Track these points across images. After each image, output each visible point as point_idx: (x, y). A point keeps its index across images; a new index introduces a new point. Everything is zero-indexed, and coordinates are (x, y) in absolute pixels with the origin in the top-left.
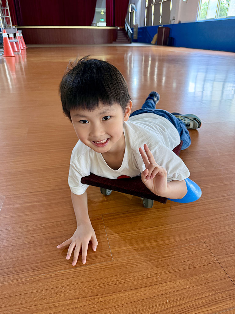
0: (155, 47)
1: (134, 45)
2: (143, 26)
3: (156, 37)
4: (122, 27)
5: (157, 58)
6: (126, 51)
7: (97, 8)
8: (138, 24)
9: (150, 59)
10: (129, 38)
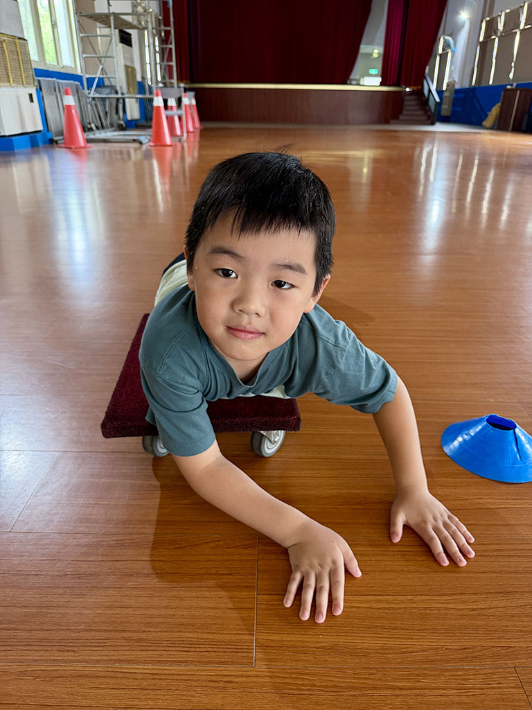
0: (492, 134)
1: (439, 128)
2: (466, 86)
3: (495, 110)
4: (415, 88)
5: (494, 159)
6: (419, 140)
7: (364, 44)
8: (457, 80)
9: (476, 162)
10: (429, 113)
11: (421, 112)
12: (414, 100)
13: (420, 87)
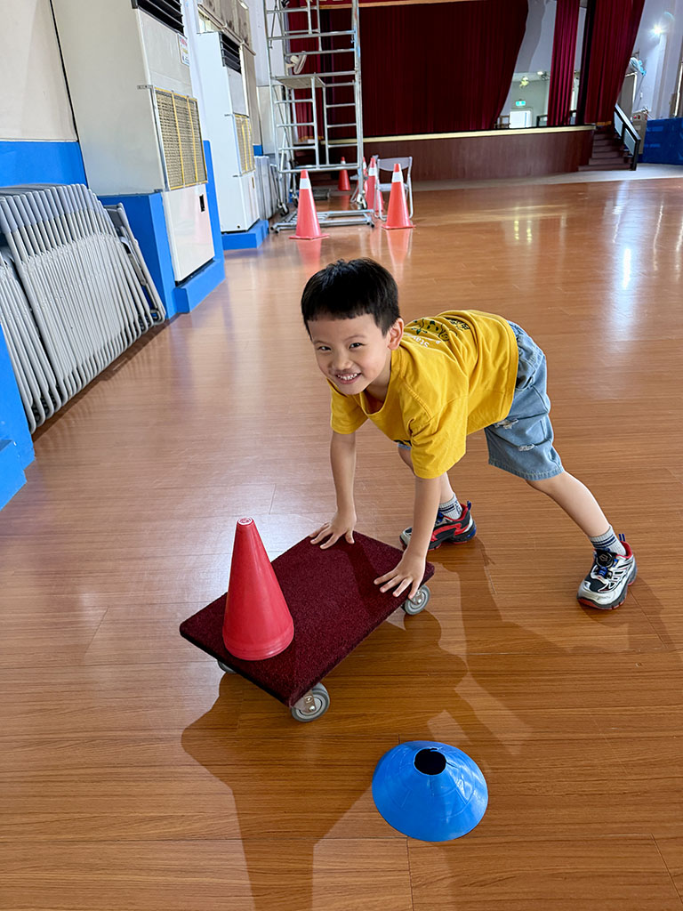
2: (665, 116)
11: (615, 154)
12: (605, 139)
13: (610, 123)
